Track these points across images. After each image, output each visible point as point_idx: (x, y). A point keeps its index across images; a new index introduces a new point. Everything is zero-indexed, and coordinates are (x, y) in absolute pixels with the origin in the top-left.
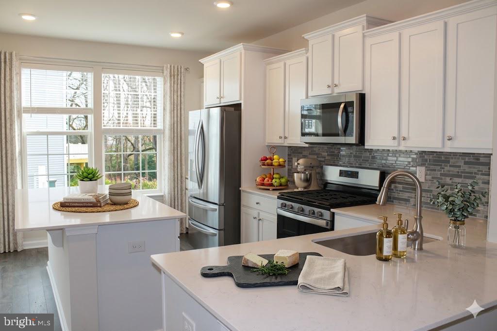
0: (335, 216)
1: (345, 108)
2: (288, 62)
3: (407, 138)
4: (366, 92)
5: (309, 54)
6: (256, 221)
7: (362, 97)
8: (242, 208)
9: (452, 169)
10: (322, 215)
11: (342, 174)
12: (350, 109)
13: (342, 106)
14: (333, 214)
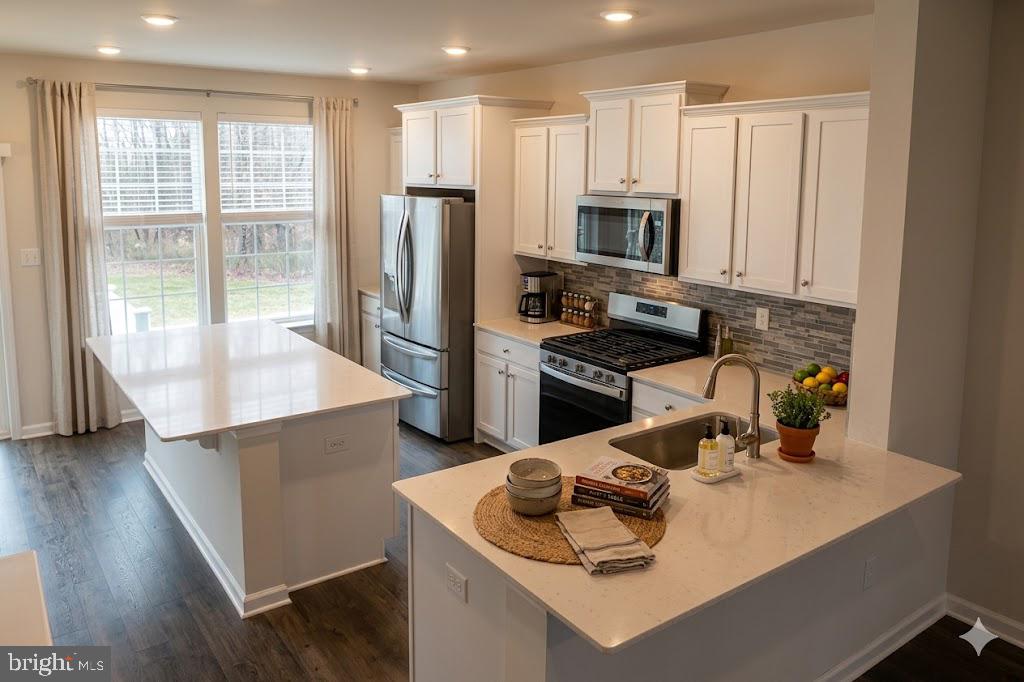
0: (634, 383)
1: (650, 220)
2: (554, 130)
3: (743, 273)
4: (683, 196)
5: (591, 123)
6: (502, 378)
7: (676, 206)
8: (478, 356)
9: (808, 316)
10: (613, 380)
11: (640, 308)
12: (657, 223)
13: (646, 215)
14: (631, 380)
